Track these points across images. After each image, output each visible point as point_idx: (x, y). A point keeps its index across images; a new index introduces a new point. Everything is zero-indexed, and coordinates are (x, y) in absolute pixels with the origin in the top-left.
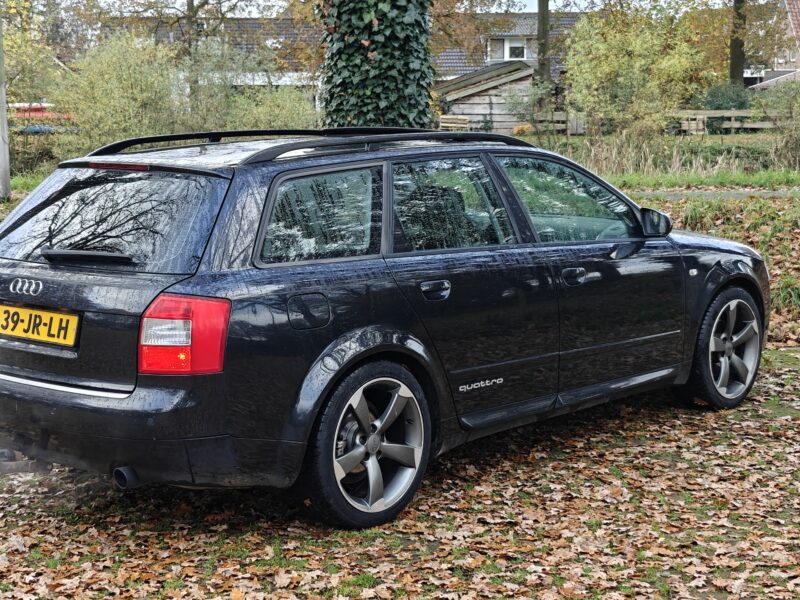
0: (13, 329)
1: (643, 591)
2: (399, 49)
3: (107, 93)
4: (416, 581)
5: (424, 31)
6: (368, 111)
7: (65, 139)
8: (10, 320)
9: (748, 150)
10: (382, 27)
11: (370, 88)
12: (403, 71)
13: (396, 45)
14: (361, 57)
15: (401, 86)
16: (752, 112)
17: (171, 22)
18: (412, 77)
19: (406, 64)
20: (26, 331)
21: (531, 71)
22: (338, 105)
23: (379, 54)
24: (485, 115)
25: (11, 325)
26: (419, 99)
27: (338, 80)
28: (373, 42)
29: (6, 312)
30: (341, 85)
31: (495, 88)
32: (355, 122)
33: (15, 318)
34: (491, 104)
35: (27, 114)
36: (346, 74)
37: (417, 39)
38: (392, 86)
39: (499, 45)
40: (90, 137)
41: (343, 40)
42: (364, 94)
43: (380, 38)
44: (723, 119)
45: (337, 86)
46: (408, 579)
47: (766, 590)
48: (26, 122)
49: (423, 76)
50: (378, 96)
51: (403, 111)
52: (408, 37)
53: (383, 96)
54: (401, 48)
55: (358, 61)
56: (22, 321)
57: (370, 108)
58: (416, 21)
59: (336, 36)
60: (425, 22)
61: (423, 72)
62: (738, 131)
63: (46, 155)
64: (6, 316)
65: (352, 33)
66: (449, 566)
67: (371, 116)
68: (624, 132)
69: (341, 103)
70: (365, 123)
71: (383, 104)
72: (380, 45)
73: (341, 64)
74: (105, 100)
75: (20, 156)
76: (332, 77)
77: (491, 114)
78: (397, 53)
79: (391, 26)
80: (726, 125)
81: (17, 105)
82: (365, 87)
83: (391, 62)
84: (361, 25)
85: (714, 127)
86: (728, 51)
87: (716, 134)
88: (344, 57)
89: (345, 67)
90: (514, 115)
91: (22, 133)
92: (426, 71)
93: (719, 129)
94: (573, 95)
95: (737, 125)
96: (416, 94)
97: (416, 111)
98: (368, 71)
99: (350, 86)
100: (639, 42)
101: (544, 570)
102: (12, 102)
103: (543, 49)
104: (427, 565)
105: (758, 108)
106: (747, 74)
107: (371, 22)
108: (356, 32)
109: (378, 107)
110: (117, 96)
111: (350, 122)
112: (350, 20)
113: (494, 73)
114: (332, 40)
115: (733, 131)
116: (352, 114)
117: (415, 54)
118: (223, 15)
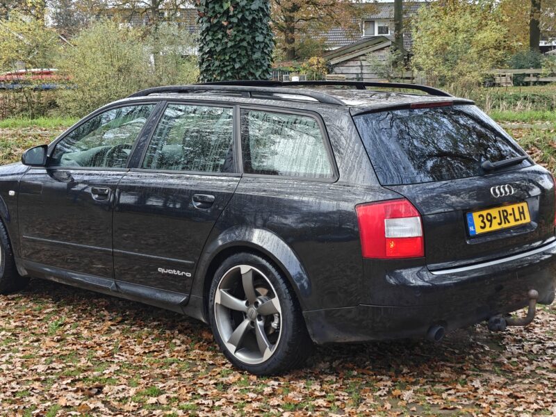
0: (490, 226)
1: (341, 398)
2: (248, 27)
3: (94, 61)
4: (188, 392)
5: (266, 15)
6: (227, 71)
7: (65, 93)
8: (485, 220)
9: (541, 96)
10: (236, 12)
11: (228, 55)
12: (251, 43)
13: (246, 25)
14: (222, 33)
15: (250, 53)
16: (543, 70)
17: (141, 11)
18: (257, 46)
19: (254, 38)
20: (500, 224)
21: (390, 43)
22: (206, 67)
23: (234, 31)
24: (357, 74)
25: (488, 224)
26: (263, 62)
27: (206, 49)
28: (230, 23)
29: (480, 216)
30: (209, 52)
31: (364, 55)
32: (219, 78)
33: (489, 218)
34: (361, 66)
35: (40, 76)
36: (212, 45)
37: (261, 20)
38: (243, 53)
39: (371, 25)
40: (83, 91)
41: (210, 22)
42: (224, 59)
43: (235, 20)
44: (525, 75)
45: (206, 54)
46: (184, 391)
47: (427, 398)
48: (39, 82)
49: (266, 46)
50: (234, 60)
51: (251, 70)
52: (254, 18)
53: (237, 60)
54: (250, 27)
55: (220, 36)
56: (495, 218)
57: (229, 68)
58: (260, 7)
59: (205, 19)
60: (267, 9)
61: (266, 43)
62: (535, 83)
63: (53, 105)
64: (481, 218)
65: (216, 17)
66: (216, 381)
67: (229, 74)
68: (453, 84)
69: (209, 65)
70: (226, 78)
71: (237, 66)
72: (235, 25)
73: (209, 38)
74: (92, 66)
75: (35, 106)
76: (203, 47)
77: (362, 73)
78: (246, 30)
79: (242, 11)
80: (527, 79)
81: (33, 70)
82: (225, 54)
83: (242, 37)
84: (222, 11)
85: (518, 81)
86: (528, 28)
87: (519, 85)
88: (210, 33)
89: (211, 40)
90: (376, 73)
91: (35, 89)
92: (268, 42)
93: (522, 82)
94: (417, 59)
95: (534, 79)
96: (261, 59)
97: (261, 70)
98: (227, 43)
99: (215, 53)
100: (462, 21)
101: (279, 384)
102: (29, 68)
103: (398, 27)
104: (200, 381)
105: (547, 68)
106: (542, 44)
107: (229, 8)
108: (219, 16)
109: (234, 68)
110: (100, 63)
111: (215, 78)
112: (214, 7)
113: (365, 45)
114: (202, 22)
115: (532, 83)
116: (216, 73)
117: (260, 31)
118: (177, 6)
